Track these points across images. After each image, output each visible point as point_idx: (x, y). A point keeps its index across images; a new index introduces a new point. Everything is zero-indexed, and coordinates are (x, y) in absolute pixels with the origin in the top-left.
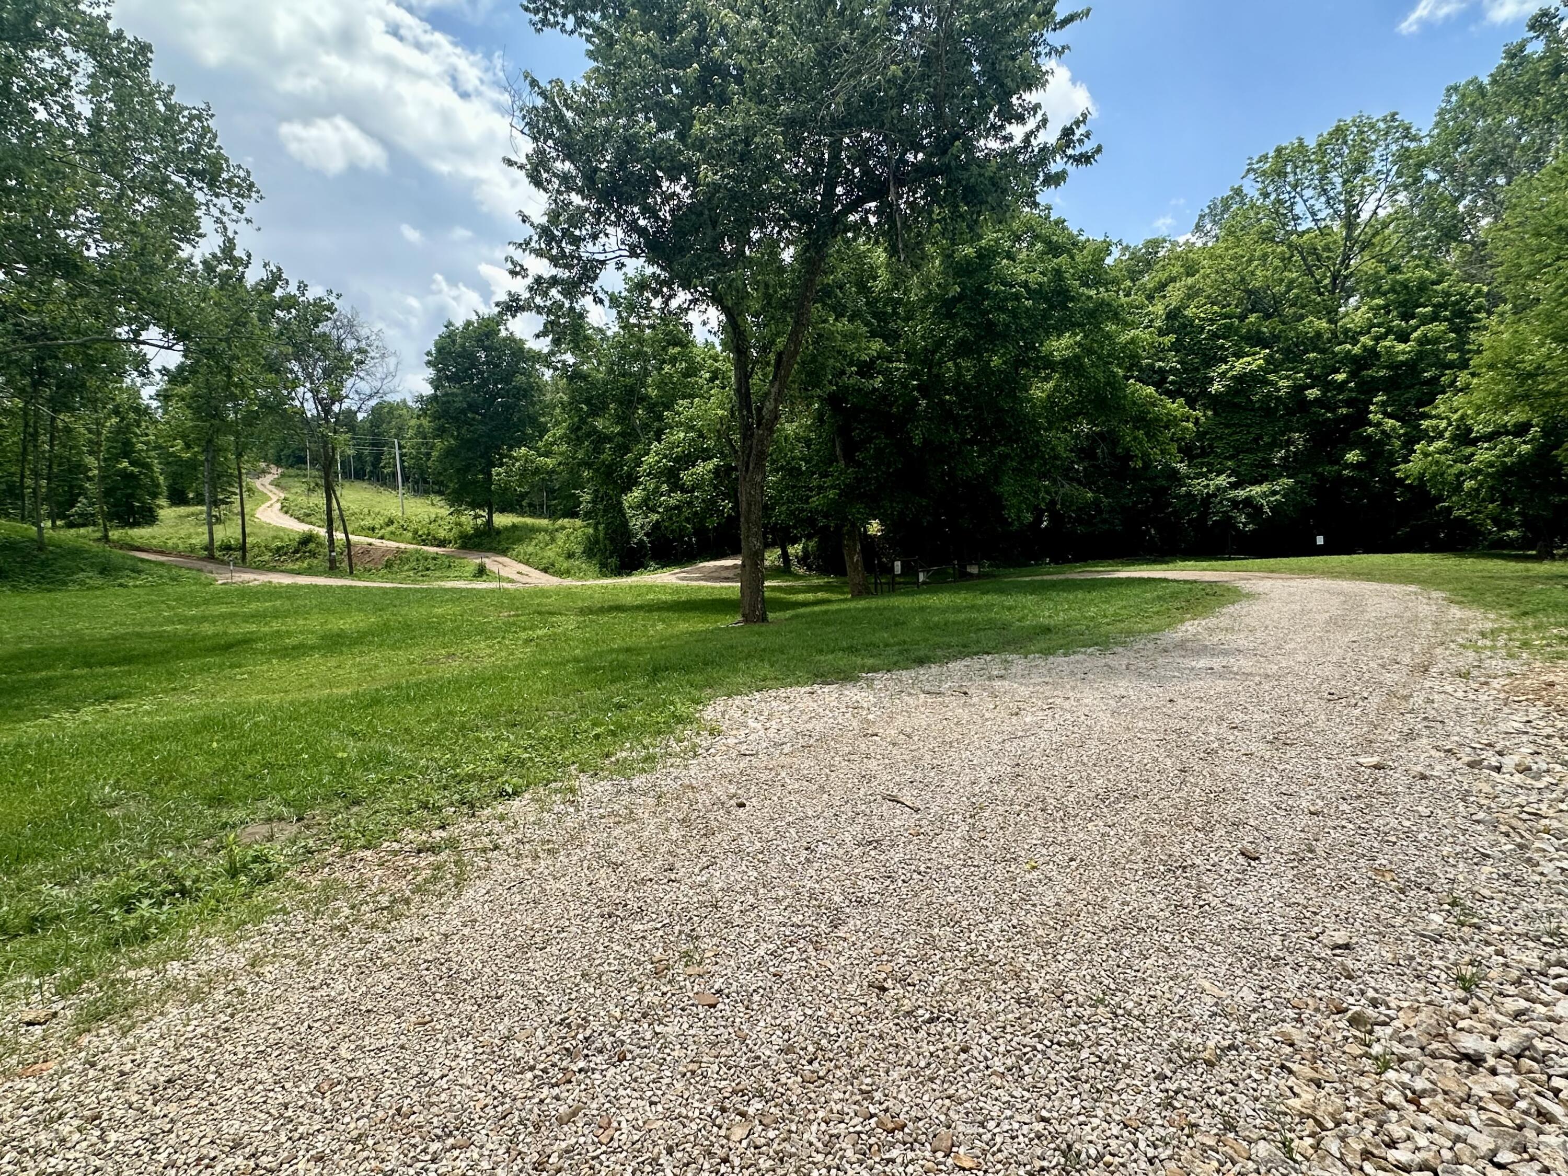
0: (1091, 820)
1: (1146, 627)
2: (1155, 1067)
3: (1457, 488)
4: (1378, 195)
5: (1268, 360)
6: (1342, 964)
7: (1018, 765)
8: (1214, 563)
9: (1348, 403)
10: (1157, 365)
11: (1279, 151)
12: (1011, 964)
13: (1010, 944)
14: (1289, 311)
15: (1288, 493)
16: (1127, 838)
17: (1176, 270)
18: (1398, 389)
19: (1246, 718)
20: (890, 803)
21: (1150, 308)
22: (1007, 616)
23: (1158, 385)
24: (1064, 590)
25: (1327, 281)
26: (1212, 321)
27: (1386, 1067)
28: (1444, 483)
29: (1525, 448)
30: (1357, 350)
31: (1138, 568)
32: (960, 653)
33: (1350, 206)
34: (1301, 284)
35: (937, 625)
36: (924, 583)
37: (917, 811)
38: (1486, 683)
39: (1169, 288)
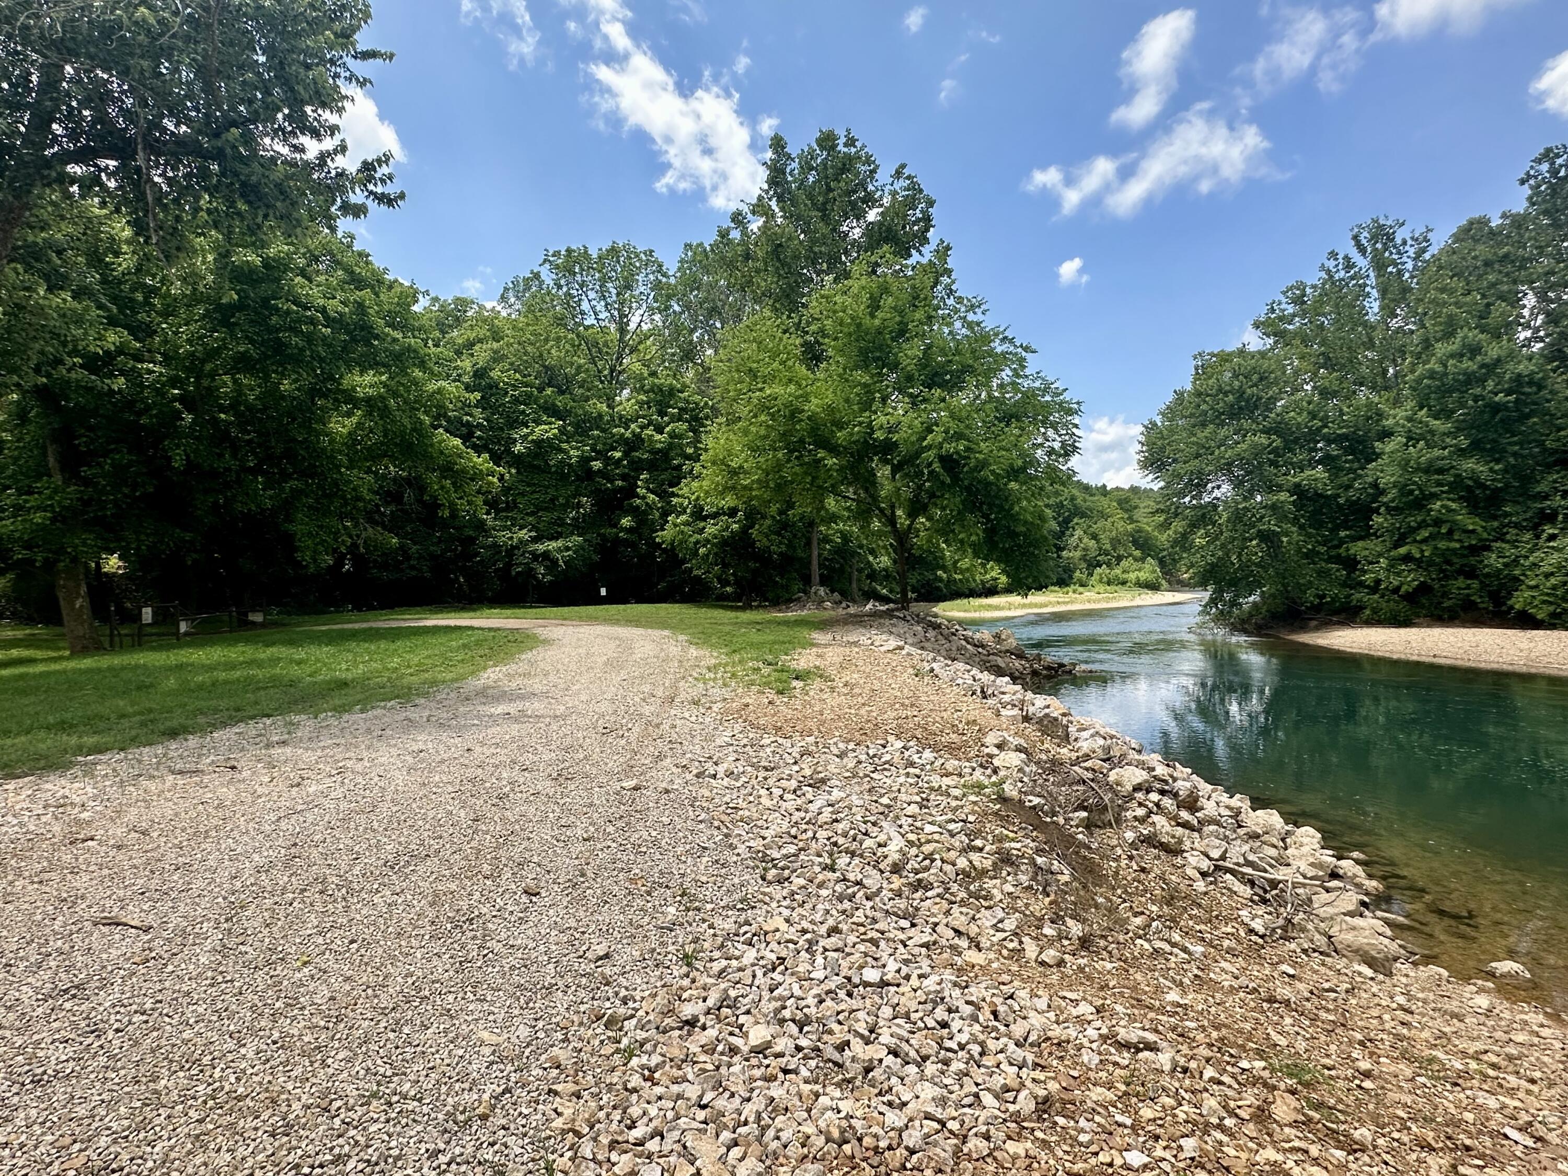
0: (378, 891)
1: (450, 676)
2: (428, 1146)
3: (695, 553)
4: (641, 312)
5: (562, 430)
6: (602, 973)
7: (295, 845)
8: (517, 611)
9: (624, 477)
10: (465, 418)
11: (569, 251)
12: (267, 1090)
13: (268, 1066)
14: (578, 391)
15: (579, 549)
16: (415, 902)
17: (483, 332)
18: (657, 470)
19: (536, 759)
20: (105, 929)
21: (459, 363)
22: (295, 671)
23: (466, 438)
24: (365, 641)
25: (606, 372)
26: (515, 388)
27: (631, 1055)
28: (686, 549)
29: (735, 526)
30: (628, 434)
31: (446, 616)
32: (231, 718)
33: (622, 316)
34: (587, 370)
35: (200, 687)
36: (186, 634)
37: (147, 930)
38: (710, 708)
39: (476, 348)
